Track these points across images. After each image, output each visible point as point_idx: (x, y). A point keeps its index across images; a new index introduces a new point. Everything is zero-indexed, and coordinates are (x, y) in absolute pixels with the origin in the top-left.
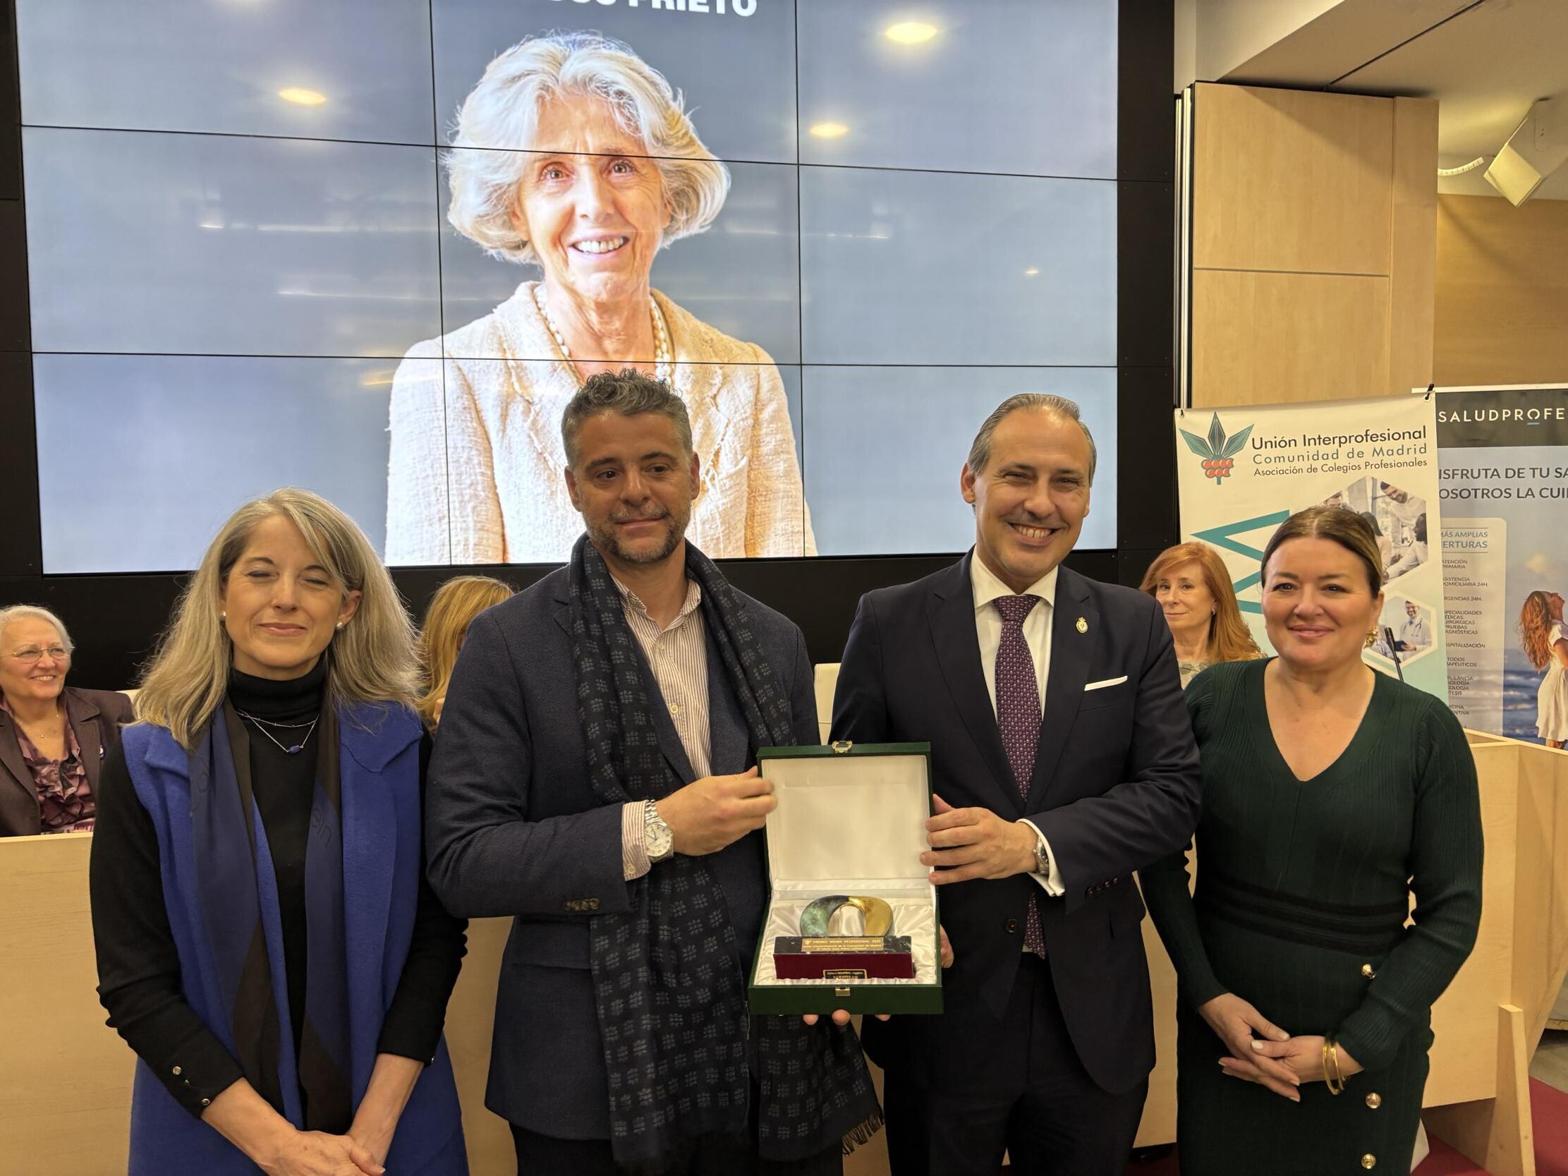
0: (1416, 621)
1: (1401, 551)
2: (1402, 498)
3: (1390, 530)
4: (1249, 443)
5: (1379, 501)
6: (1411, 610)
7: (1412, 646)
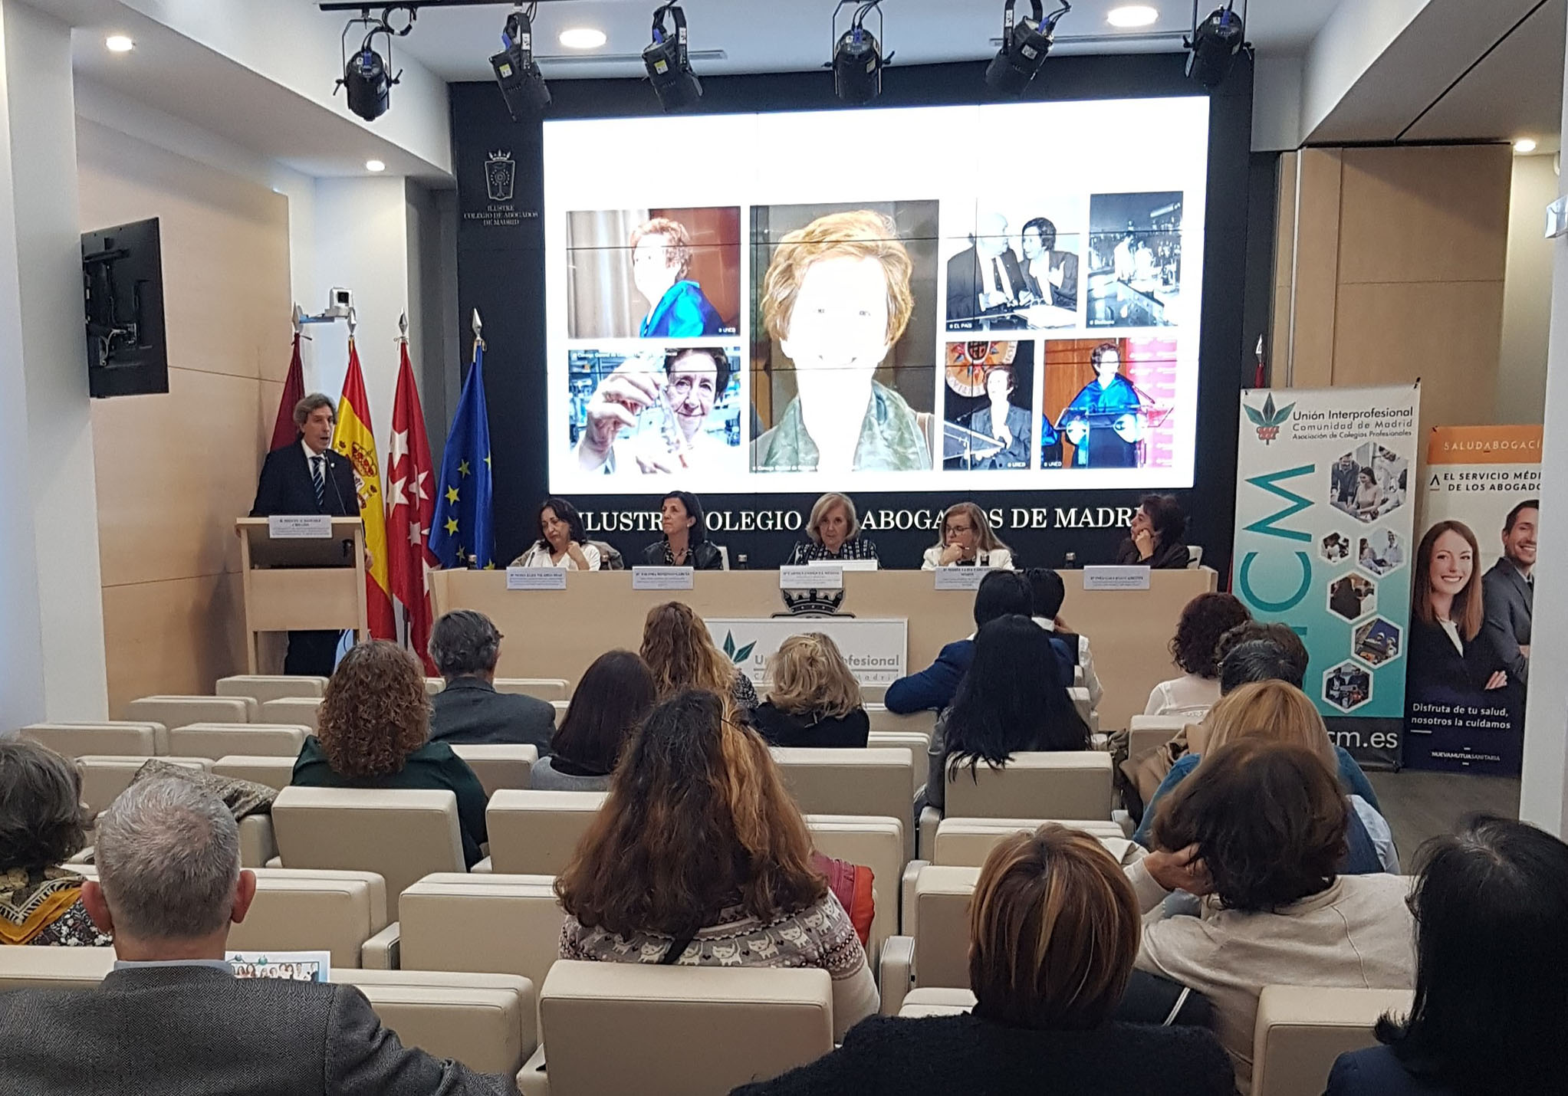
0: (1394, 545)
1: (1388, 496)
2: (1392, 458)
3: (1382, 481)
4: (1292, 413)
5: (1377, 460)
6: (1391, 538)
7: (1389, 563)
